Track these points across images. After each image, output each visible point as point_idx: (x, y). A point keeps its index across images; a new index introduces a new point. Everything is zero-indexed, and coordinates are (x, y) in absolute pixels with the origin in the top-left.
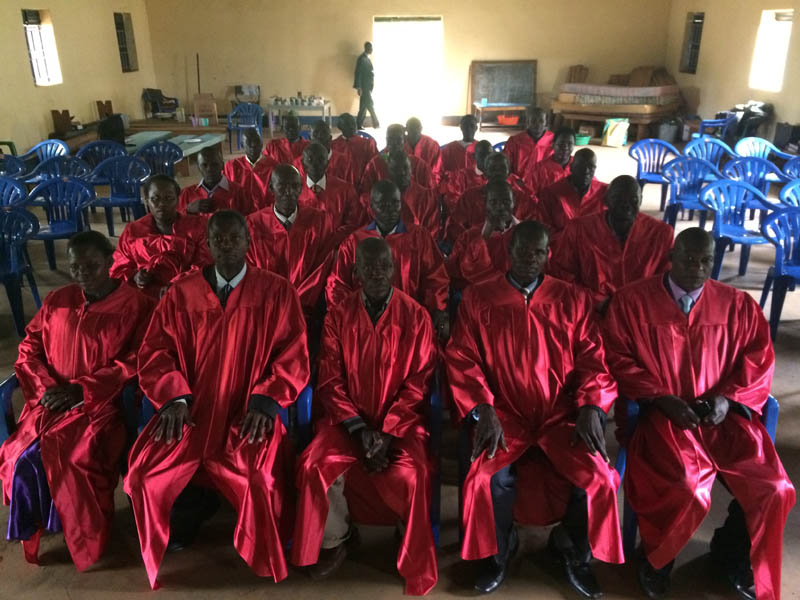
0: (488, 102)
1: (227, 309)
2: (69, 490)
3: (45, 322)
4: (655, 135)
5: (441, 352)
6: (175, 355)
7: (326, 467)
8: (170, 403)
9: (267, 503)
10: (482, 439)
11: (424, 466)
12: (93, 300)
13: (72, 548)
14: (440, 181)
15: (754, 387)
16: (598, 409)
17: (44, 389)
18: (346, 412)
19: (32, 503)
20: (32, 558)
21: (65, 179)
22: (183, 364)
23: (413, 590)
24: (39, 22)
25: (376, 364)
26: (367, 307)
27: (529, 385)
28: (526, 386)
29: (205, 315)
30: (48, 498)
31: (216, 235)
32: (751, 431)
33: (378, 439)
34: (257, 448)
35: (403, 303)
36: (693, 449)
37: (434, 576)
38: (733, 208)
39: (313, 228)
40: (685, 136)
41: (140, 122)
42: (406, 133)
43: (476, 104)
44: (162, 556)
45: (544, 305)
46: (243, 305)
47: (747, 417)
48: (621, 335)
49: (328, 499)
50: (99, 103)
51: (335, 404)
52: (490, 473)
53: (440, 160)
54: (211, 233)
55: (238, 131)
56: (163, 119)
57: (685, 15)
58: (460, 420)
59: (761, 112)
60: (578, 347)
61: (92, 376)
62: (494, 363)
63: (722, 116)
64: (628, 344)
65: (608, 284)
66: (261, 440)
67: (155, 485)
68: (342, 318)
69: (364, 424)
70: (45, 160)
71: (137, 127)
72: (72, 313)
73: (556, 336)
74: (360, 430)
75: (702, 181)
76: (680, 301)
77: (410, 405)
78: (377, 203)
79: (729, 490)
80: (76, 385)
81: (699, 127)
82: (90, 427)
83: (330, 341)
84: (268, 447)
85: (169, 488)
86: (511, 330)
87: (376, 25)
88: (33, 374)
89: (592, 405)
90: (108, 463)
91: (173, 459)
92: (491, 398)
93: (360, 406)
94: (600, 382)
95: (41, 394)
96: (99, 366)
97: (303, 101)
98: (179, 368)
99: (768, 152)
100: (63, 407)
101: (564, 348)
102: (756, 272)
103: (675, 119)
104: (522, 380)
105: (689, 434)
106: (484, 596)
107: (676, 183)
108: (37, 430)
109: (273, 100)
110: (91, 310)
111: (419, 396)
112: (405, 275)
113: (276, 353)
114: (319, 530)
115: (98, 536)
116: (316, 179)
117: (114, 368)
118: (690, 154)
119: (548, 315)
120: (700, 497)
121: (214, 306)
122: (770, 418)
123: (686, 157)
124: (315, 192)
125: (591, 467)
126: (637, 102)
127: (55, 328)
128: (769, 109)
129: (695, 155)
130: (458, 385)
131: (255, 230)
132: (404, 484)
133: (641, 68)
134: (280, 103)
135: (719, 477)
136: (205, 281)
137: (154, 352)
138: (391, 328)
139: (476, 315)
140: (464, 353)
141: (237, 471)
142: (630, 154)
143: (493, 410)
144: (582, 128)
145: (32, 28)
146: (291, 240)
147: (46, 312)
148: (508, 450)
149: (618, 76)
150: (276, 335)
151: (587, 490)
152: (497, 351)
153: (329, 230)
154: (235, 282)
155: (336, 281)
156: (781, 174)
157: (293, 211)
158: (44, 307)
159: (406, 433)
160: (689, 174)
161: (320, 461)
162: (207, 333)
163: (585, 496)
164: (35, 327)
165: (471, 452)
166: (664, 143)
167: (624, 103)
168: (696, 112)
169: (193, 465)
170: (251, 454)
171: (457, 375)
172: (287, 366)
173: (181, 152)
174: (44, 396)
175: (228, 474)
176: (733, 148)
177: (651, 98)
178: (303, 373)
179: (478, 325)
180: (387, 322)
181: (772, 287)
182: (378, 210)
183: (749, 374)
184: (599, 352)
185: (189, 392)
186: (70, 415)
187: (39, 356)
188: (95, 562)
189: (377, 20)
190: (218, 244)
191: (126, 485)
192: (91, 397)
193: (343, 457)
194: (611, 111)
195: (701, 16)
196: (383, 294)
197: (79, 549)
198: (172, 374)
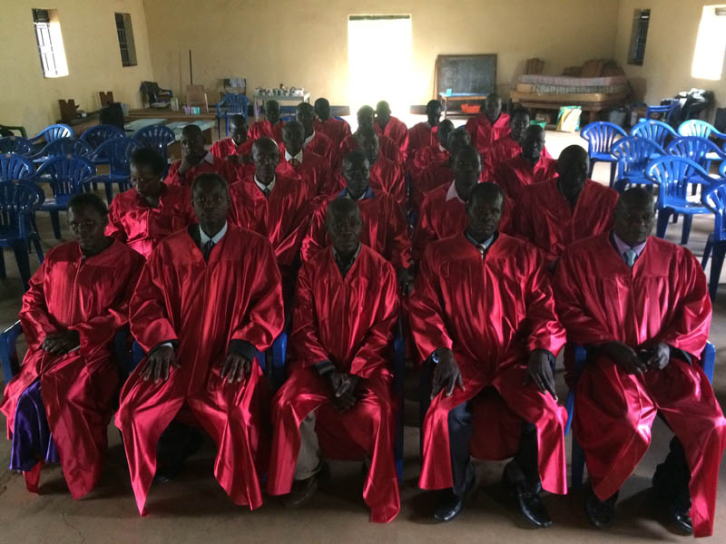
0: (453, 92)
1: (209, 263)
2: (66, 424)
3: (46, 275)
4: (606, 119)
5: (405, 306)
6: (163, 305)
7: (298, 404)
8: (157, 346)
9: (245, 436)
10: (440, 380)
11: (388, 404)
12: (89, 254)
13: (69, 479)
14: (407, 159)
15: (693, 334)
16: (548, 353)
17: (45, 334)
18: (318, 356)
19: (33, 436)
20: (32, 488)
21: (69, 156)
22: (170, 313)
23: (377, 518)
24: (47, 21)
25: (345, 312)
26: (337, 261)
27: (485, 332)
28: (482, 333)
29: (189, 269)
30: (47, 431)
31: (201, 196)
32: (691, 373)
33: (345, 380)
34: (236, 387)
35: (370, 258)
36: (636, 389)
37: (397, 506)
38: (676, 182)
39: (290, 195)
40: (633, 121)
41: (139, 111)
42: (376, 116)
43: (441, 94)
44: (150, 485)
45: (499, 260)
46: (224, 259)
47: (687, 361)
48: (571, 287)
49: (300, 433)
50: (102, 94)
51: (307, 349)
52: (447, 409)
53: (407, 139)
54: (195, 195)
55: (226, 118)
56: (159, 109)
57: (632, 12)
58: (421, 363)
59: (702, 99)
60: (530, 297)
61: (88, 323)
62: (452, 312)
63: (667, 103)
64: (577, 295)
65: (559, 245)
66: (239, 380)
67: (144, 420)
68: (314, 271)
69: (332, 367)
70: (52, 140)
71: (136, 115)
72: (71, 266)
73: (509, 287)
74: (329, 373)
75: (647, 159)
76: (625, 254)
77: (376, 350)
78: (347, 171)
79: (669, 426)
80: (73, 331)
81: (646, 113)
82: (86, 368)
83: (303, 292)
84: (246, 386)
85: (156, 423)
86: (469, 282)
87: (351, 24)
88: (35, 322)
89: (542, 349)
91: (161, 396)
92: (450, 343)
93: (330, 351)
94: (549, 328)
95: (42, 339)
96: (94, 314)
97: (285, 92)
98: (166, 316)
99: (708, 134)
100: (61, 351)
101: (516, 299)
102: (697, 240)
103: (624, 107)
104: (478, 327)
105: (633, 377)
106: (442, 524)
107: (624, 160)
108: (38, 371)
109: (258, 90)
110: (87, 263)
111: (383, 342)
112: (373, 237)
113: (255, 302)
114: (292, 463)
115: (92, 468)
116: (293, 153)
117: (108, 316)
118: (636, 135)
119: (502, 269)
120: (642, 432)
121: (198, 260)
122: (707, 362)
123: (633, 137)
124: (293, 165)
125: (541, 404)
126: (589, 90)
127: (55, 280)
128: (709, 96)
129: (641, 135)
130: (420, 331)
131: (238, 197)
132: (370, 421)
133: (592, 61)
134: (264, 94)
135: (660, 414)
136: (189, 238)
137: (144, 302)
138: (359, 280)
139: (436, 268)
140: (424, 303)
141: (218, 408)
142: (582, 136)
143: (452, 353)
144: (538, 115)
145: (41, 25)
146: (271, 205)
147: (47, 266)
148: (464, 389)
149: (572, 68)
150: (254, 286)
151: (538, 424)
152: (456, 300)
153: (304, 198)
154: (217, 238)
155: (310, 243)
156: (721, 152)
157: (272, 180)
158: (45, 262)
159: (372, 374)
160: (635, 155)
161: (293, 399)
162: (191, 285)
163: (536, 431)
164: (37, 280)
165: (431, 390)
166: (613, 125)
167: (577, 93)
168: (642, 99)
169: (178, 403)
170: (230, 393)
171: (419, 322)
172: (264, 314)
173: (174, 136)
174: (45, 341)
175: (210, 410)
176: (676, 129)
177: (602, 87)
178: (278, 320)
179: (439, 278)
180: (355, 274)
181: (711, 254)
182: (349, 178)
183: (689, 322)
184: (549, 302)
185: (175, 337)
186: (68, 358)
187: (40, 306)
188: (89, 491)
189: (352, 18)
190: (201, 204)
191: (117, 421)
192: (86, 341)
193: (314, 395)
194: (565, 99)
195: (647, 13)
196: (350, 249)
197: (75, 479)
198: (160, 320)
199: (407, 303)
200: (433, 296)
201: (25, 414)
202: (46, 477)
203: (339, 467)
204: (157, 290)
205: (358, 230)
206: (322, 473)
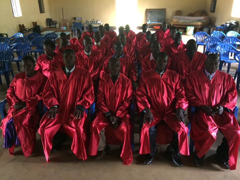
0: (151, 22)
1: (69, 79)
2: (22, 133)
3: (15, 83)
4: (202, 31)
5: (134, 93)
6: (54, 93)
7: (99, 126)
8: (52, 107)
9: (81, 137)
11: (129, 126)
13: (24, 150)
14: (135, 44)
15: (231, 103)
17: (15, 103)
18: (105, 110)
19: (11, 136)
20: (12, 153)
21: (22, 43)
22: (56, 96)
23: (125, 163)
25: (114, 95)
26: (112, 79)
27: (161, 102)
28: (160, 102)
29: (62, 81)
30: (16, 135)
31: (66, 57)
32: (230, 116)
33: (115, 118)
34: (78, 120)
35: (123, 77)
36: (212, 121)
37: (132, 159)
38: (225, 52)
39: (96, 56)
40: (211, 31)
41: (46, 28)
43: (147, 22)
44: (50, 152)
45: (166, 79)
46: (74, 78)
47: (229, 112)
48: (190, 87)
49: (100, 136)
50: (33, 23)
51: (102, 108)
52: (148, 128)
53: (135, 38)
54: (64, 56)
56: (52, 27)
59: (235, 24)
60: (176, 91)
61: (29, 99)
62: (150, 96)
63: (223, 25)
64: (192, 90)
65: (186, 73)
66: (79, 118)
67: (48, 131)
68: (104, 82)
69: (110, 114)
70: (17, 38)
71: (45, 30)
72: (23, 80)
73: (169, 87)
74: (109, 116)
75: (216, 44)
76: (208, 76)
77: (125, 108)
78: (115, 48)
79: (222, 133)
80: (24, 102)
81: (216, 29)
82: (28, 114)
83: (101, 89)
84: (81, 120)
85: (52, 132)
86: (156, 86)
88: (11, 99)
89: (180, 108)
90: (34, 125)
91: (53, 123)
92: (149, 106)
93: (110, 108)
94: (183, 101)
95: (14, 104)
96: (31, 96)
97: (95, 22)
99: (236, 36)
100: (20, 108)
101: (172, 91)
102: (232, 71)
103: (208, 27)
104: (159, 101)
105: (210, 117)
107: (208, 44)
108: (13, 115)
109: (85, 21)
110: (28, 79)
111: (127, 105)
112: (124, 71)
113: (84, 92)
114: (97, 145)
115: (31, 147)
116: (97, 42)
117: (36, 97)
119: (167, 81)
120: (213, 135)
121: (65, 78)
122: (235, 112)
123: (211, 37)
124: (97, 46)
125: (180, 126)
126: (197, 21)
127: (18, 85)
128: (237, 23)
129: (214, 36)
130: (140, 102)
131: (78, 57)
132: (122, 131)
133: (198, 11)
134: (87, 22)
135: (219, 129)
136: (62, 71)
137: (47, 92)
138: (119, 85)
139: (145, 81)
140: (141, 92)
141: (72, 127)
142: (194, 36)
143: (150, 109)
144: (179, 29)
146: (90, 60)
147: (15, 80)
148: (154, 121)
149: (191, 13)
150: (84, 87)
151: (178, 133)
152: (151, 92)
153: (101, 57)
154: (72, 71)
155: (103, 72)
157: (90, 51)
158: (15, 79)
159: (123, 116)
160: (212, 43)
161: (97, 124)
162: (63, 87)
163: (178, 135)
164: (12, 85)
165: (143, 122)
166: (205, 33)
167: (192, 22)
168: (215, 24)
169: (59, 125)
170: (76, 122)
171: (139, 99)
173: (57, 37)
174: (15, 105)
175: (70, 128)
176: (226, 34)
177: (201, 20)
178: (92, 98)
179: (146, 84)
180: (118, 83)
181: (237, 76)
182: (116, 51)
183: (230, 99)
184: (183, 92)
185: (58, 104)
186: (22, 111)
187: (13, 93)
188: (31, 154)
190: (66, 59)
191: (39, 131)
192: (28, 105)
193: (104, 123)
194: (188, 24)
196: (116, 75)
197: (26, 150)
198: (53, 98)
199: (135, 92)
200: (144, 90)
201: (9, 129)
202: (16, 150)
203: (113, 147)
204: (52, 88)
205: (119, 68)
206: (107, 148)
